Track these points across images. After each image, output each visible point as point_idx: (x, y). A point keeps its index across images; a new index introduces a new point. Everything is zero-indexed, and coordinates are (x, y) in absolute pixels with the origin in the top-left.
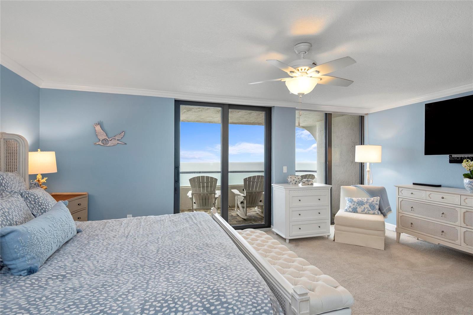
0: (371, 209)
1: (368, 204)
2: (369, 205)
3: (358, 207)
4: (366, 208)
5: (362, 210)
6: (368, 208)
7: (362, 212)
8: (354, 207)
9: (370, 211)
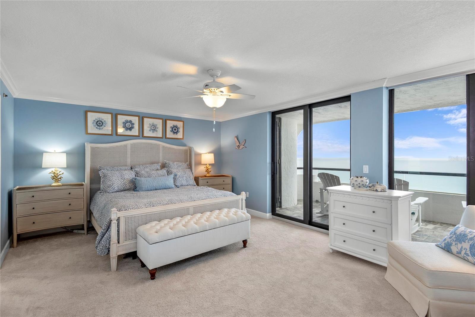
0: (470, 253)
1: (470, 243)
2: (470, 245)
3: (454, 243)
4: (464, 249)
5: (458, 251)
6: (467, 249)
7: (458, 255)
8: (449, 241)
9: (469, 256)
